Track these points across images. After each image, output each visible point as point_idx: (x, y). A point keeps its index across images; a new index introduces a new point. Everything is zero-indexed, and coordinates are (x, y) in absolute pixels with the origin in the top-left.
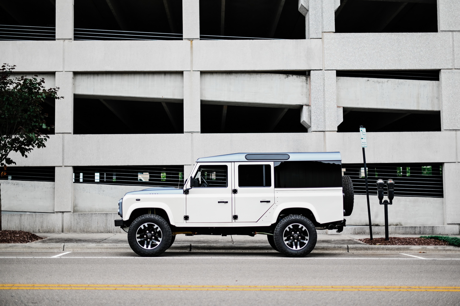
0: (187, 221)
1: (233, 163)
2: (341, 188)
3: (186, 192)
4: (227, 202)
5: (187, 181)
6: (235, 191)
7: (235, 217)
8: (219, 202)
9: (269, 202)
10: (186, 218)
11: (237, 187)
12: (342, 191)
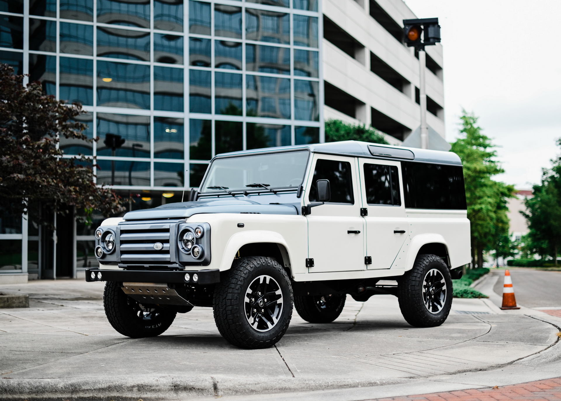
0: (312, 269)
1: (356, 158)
2: (465, 212)
3: (306, 211)
4: (359, 232)
5: (304, 189)
6: (364, 212)
7: (368, 261)
8: (349, 232)
9: (402, 232)
10: (310, 263)
11: (366, 205)
12: (466, 216)
